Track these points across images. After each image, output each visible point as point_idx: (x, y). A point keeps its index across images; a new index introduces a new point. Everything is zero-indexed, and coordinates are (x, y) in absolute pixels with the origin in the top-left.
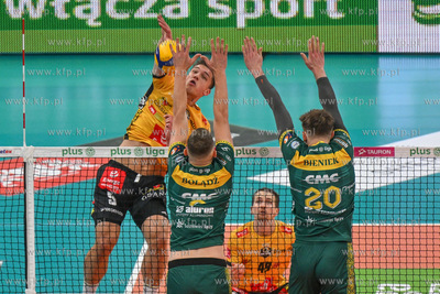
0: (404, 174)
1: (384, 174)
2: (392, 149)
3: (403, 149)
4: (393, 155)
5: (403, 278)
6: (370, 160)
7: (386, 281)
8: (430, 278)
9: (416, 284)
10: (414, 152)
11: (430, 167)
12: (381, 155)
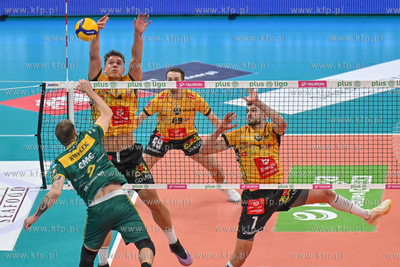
0: (333, 99)
1: (319, 99)
2: (325, 82)
3: (333, 82)
4: (325, 86)
5: (333, 172)
6: (310, 90)
7: (321, 174)
8: (352, 172)
9: (343, 176)
10: (340, 84)
11: (352, 94)
12: (317, 86)
